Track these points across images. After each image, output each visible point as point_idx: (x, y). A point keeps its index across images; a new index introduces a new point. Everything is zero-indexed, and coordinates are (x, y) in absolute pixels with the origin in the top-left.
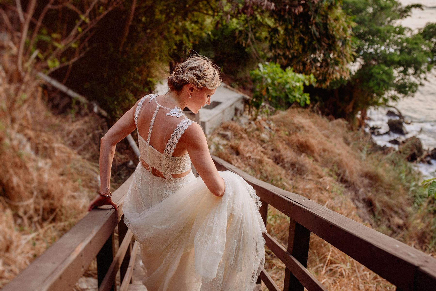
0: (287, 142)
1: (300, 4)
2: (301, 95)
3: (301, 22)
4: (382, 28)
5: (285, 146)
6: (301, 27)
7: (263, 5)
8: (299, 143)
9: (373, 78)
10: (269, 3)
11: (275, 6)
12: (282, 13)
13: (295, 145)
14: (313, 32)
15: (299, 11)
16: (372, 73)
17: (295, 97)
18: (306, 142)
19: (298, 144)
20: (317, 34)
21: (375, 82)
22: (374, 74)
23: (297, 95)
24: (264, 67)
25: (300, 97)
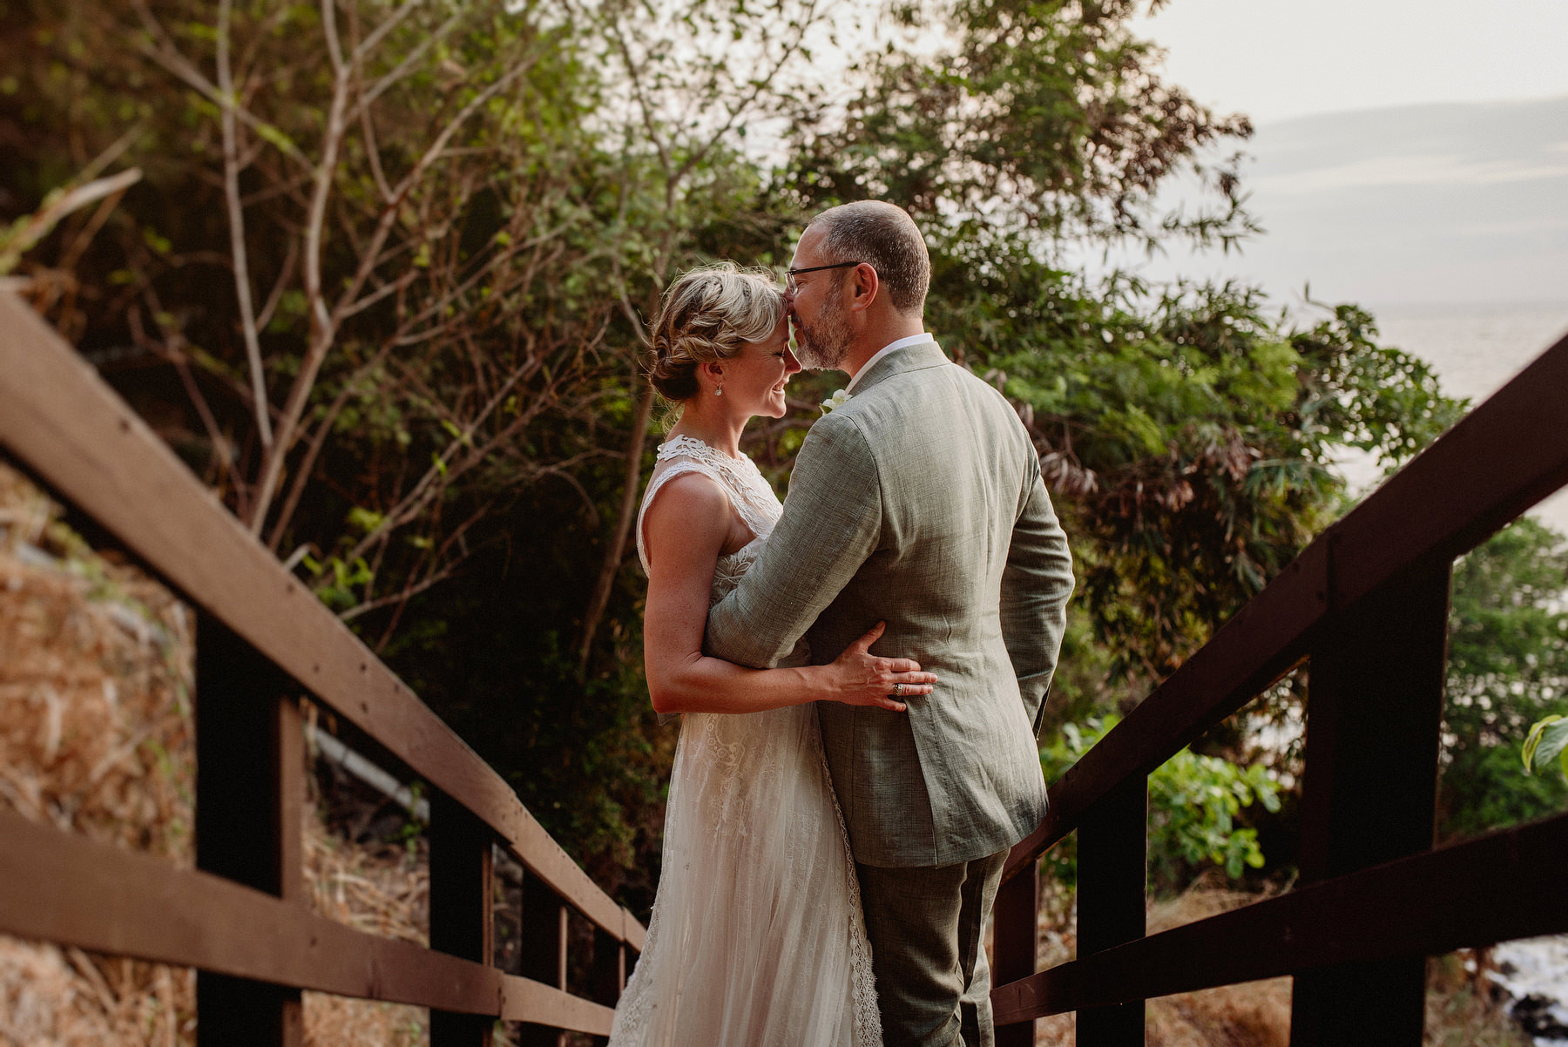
0: (1187, 1012)
1: (1180, 479)
2: (1226, 836)
3: (1195, 546)
4: (1504, 615)
5: (1180, 1024)
6: (1198, 560)
7: (1057, 478)
8: (1231, 1019)
9: (1492, 791)
10: (1077, 472)
11: (1096, 480)
12: (1124, 513)
13: (1216, 1025)
14: (1241, 577)
15: (1179, 499)
16: (1488, 772)
17: (1202, 842)
18: (1258, 1014)
19: (1228, 1024)
20: (1260, 581)
21: (1502, 802)
22: (1496, 776)
23: (1213, 838)
24: (1083, 736)
25: (1222, 842)
